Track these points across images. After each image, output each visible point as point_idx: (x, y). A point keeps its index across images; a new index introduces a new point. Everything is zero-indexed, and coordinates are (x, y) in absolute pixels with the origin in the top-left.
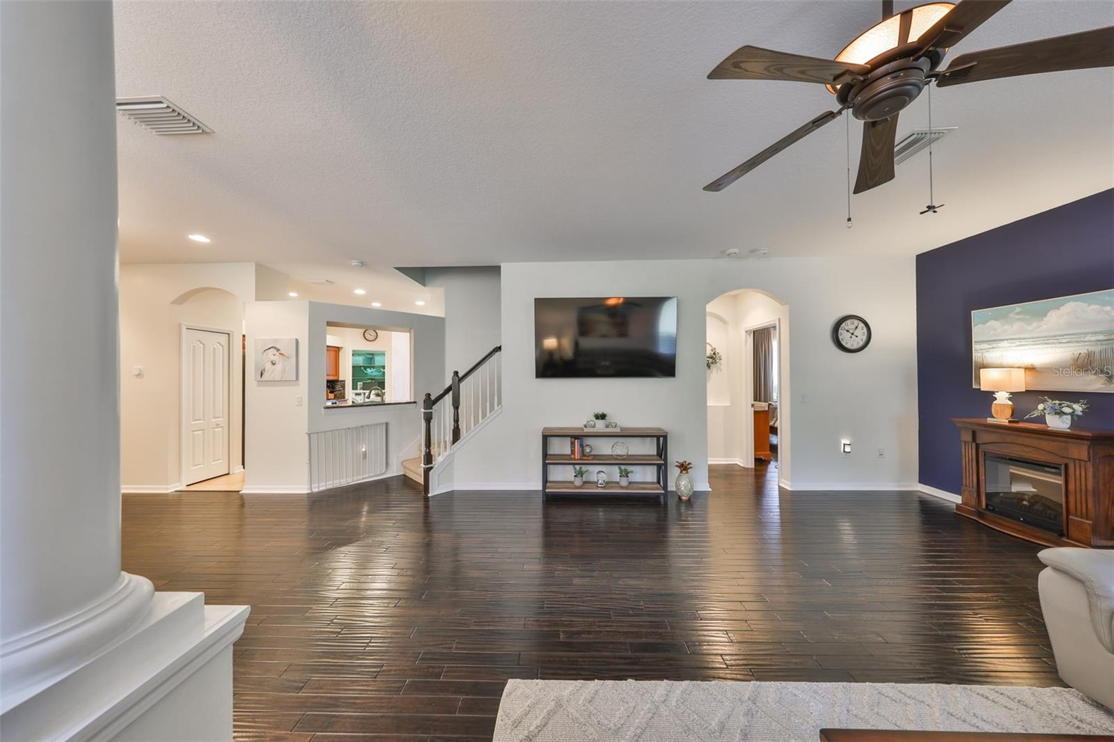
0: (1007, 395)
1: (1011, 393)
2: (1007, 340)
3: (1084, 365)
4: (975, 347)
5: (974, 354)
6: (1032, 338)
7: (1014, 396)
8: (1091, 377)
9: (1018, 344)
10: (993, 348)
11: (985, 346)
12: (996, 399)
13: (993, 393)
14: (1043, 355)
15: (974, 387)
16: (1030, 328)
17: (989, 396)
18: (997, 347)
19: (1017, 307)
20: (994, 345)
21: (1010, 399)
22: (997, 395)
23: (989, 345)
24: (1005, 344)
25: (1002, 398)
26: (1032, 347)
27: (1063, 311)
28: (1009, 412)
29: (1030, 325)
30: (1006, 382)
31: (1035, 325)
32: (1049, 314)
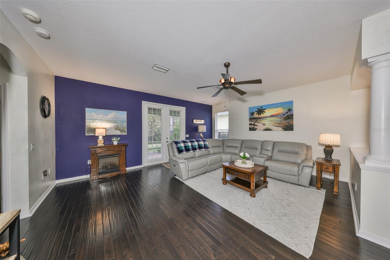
0: (102, 137)
1: (103, 136)
2: (98, 120)
3: (117, 128)
4: (86, 121)
6: (105, 120)
7: (104, 137)
9: (101, 121)
10: (93, 122)
11: (90, 121)
12: (99, 138)
13: (98, 136)
14: (108, 125)
15: (86, 135)
16: (104, 117)
17: (97, 137)
18: (95, 122)
19: (101, 110)
20: (94, 121)
21: (102, 138)
23: (92, 121)
24: (97, 121)
25: (101, 138)
26: (105, 123)
27: (112, 114)
28: (103, 142)
29: (105, 116)
30: (100, 133)
31: (106, 116)
32: (110, 114)
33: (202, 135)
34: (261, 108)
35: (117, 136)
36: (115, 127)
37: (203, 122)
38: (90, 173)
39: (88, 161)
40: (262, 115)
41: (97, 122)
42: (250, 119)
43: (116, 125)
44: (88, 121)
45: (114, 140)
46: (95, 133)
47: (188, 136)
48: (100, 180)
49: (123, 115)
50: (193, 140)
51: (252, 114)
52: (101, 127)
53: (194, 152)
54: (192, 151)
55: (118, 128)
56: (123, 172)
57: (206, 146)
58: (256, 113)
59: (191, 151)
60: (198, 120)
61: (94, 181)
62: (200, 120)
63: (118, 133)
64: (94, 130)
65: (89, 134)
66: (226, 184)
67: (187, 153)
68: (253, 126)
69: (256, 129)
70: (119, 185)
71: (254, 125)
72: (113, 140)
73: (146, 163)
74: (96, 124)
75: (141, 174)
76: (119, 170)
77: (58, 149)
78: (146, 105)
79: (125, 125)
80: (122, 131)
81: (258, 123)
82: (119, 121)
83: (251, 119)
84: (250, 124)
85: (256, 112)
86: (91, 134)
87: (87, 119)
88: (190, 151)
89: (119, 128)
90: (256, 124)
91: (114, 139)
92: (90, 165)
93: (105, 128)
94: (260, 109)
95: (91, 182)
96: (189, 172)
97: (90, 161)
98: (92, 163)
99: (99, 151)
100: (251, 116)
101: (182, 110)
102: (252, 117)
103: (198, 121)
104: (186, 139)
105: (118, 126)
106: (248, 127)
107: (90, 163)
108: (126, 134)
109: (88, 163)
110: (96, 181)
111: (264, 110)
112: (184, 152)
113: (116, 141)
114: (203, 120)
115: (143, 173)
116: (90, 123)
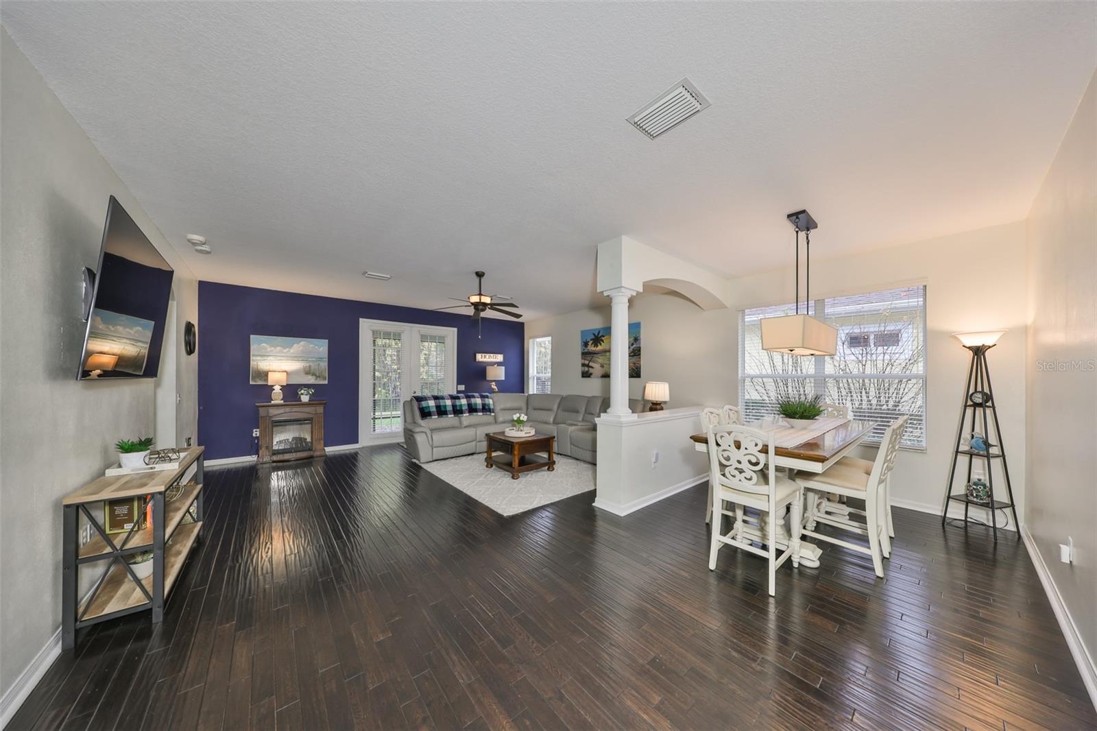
0: (280, 387)
1: (282, 386)
2: (273, 356)
3: (308, 372)
4: (252, 358)
5: (252, 363)
6: (286, 357)
7: (283, 388)
8: (310, 377)
9: (279, 358)
11: (259, 358)
12: (274, 390)
13: (273, 386)
14: (291, 366)
15: (251, 383)
16: (285, 351)
17: (271, 388)
18: (267, 360)
19: (279, 339)
20: (265, 358)
21: (280, 389)
22: (275, 387)
23: (262, 358)
24: (271, 358)
25: (277, 389)
26: (286, 361)
27: (300, 345)
28: (281, 397)
29: (285, 349)
30: (277, 379)
31: (287, 349)
32: (295, 345)
33: (496, 387)
34: (598, 334)
35: (308, 386)
36: (304, 368)
37: (500, 358)
38: (257, 453)
39: (254, 430)
40: (600, 348)
41: (270, 360)
42: (583, 354)
43: (308, 365)
44: (254, 358)
45: (302, 394)
46: (267, 380)
47: (462, 388)
48: (274, 464)
49: (320, 347)
50: (475, 394)
51: (586, 344)
52: (277, 369)
53: (456, 418)
54: (453, 416)
55: (310, 370)
56: (318, 453)
57: (487, 407)
58: (591, 342)
59: (449, 416)
60: (487, 355)
61: (265, 466)
62: (492, 355)
63: (311, 380)
64: (265, 375)
65: (256, 382)
66: (492, 466)
67: (441, 419)
68: (586, 369)
69: (591, 374)
70: (312, 477)
71: (588, 366)
72: (300, 393)
73: (366, 439)
74: (268, 364)
75: (356, 460)
76: (310, 450)
77: (201, 408)
78: (366, 326)
79: (324, 365)
80: (319, 377)
81: (594, 362)
82: (312, 358)
83: (585, 354)
84: (583, 365)
85: (591, 340)
86: (260, 383)
87: (253, 355)
88: (447, 414)
89: (312, 371)
90: (591, 364)
91: (302, 391)
92: (257, 438)
93: (286, 371)
94: (596, 334)
95: (260, 466)
96: (434, 449)
97: (258, 430)
98: (261, 433)
99: (273, 411)
100: (584, 348)
101: (451, 333)
102: (586, 350)
103: (487, 357)
104: (457, 393)
105: (310, 366)
106: (579, 369)
107: (258, 435)
108: (326, 382)
109: (254, 435)
110: (268, 465)
111: (603, 338)
112: (433, 417)
113: (306, 395)
114: (499, 355)
115: (360, 458)
116: (259, 362)
